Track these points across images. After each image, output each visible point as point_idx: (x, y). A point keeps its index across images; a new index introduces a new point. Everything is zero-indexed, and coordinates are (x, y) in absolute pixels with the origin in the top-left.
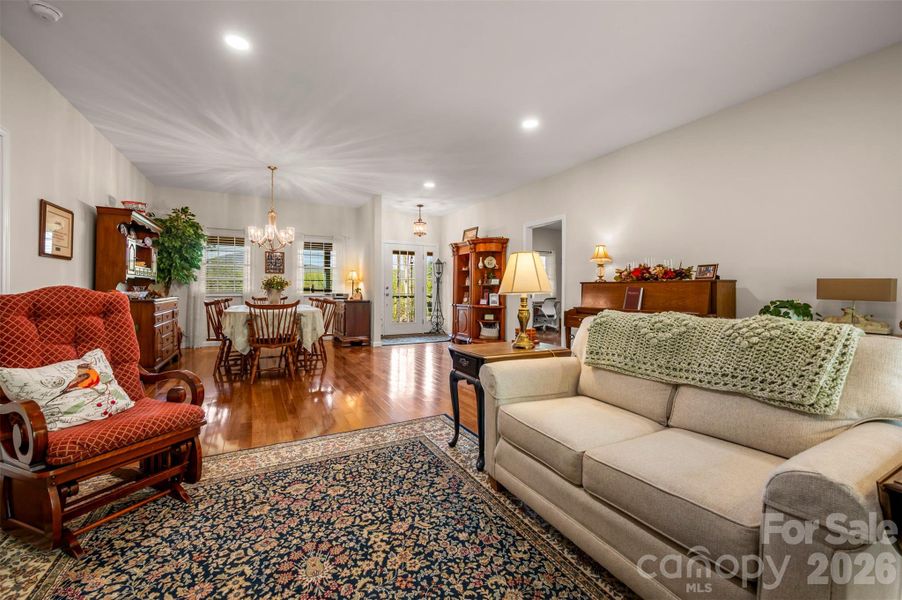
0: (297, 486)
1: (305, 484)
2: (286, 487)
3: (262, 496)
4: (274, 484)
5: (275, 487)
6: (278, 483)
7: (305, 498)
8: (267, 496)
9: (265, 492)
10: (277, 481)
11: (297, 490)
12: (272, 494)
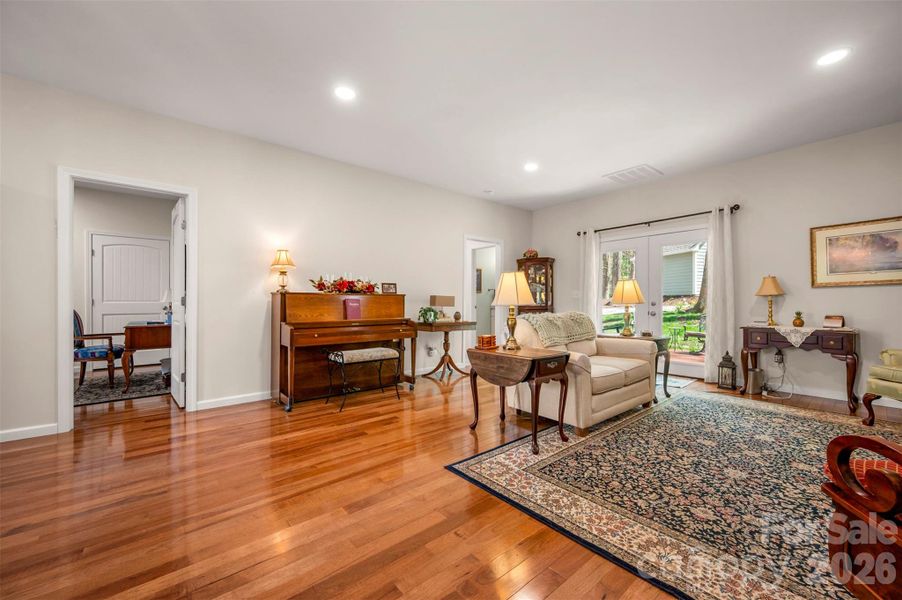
0: (701, 515)
1: (692, 511)
2: (714, 522)
3: (746, 530)
4: (724, 532)
5: (725, 528)
6: (719, 530)
7: (705, 503)
8: (739, 527)
9: (740, 531)
10: (718, 533)
11: (706, 513)
12: (733, 525)
